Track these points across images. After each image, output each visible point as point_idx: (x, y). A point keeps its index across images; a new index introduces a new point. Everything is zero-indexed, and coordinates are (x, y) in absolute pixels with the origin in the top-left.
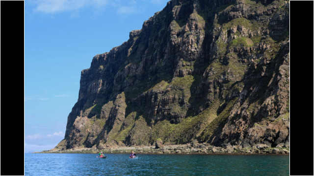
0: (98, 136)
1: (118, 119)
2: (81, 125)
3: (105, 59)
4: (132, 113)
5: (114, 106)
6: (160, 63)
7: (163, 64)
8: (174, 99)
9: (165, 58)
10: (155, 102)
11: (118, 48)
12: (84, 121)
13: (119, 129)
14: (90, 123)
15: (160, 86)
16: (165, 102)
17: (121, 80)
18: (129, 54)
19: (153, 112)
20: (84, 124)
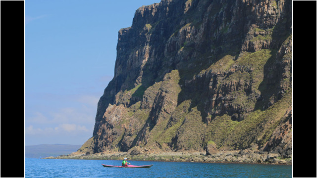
0: (138, 135)
1: (165, 111)
2: (115, 118)
3: (153, 14)
4: (184, 102)
5: (160, 91)
6: (226, 28)
7: (229, 30)
8: (239, 85)
9: (232, 21)
10: (213, 88)
12: (118, 112)
13: (165, 126)
14: (128, 115)
15: (222, 64)
16: (226, 90)
17: (174, 48)
18: (186, 10)
19: (210, 102)
20: (119, 116)
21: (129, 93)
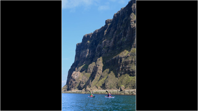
0: (86, 83)
1: (98, 73)
2: (76, 77)
3: (90, 37)
5: (96, 65)
6: (124, 39)
7: (125, 40)
8: (132, 61)
9: (127, 36)
10: (120, 63)
11: (99, 30)
12: (77, 74)
13: (99, 79)
14: (81, 76)
15: (124, 53)
16: (126, 63)
17: (100, 49)
18: (105, 34)
19: (119, 69)
20: (78, 76)
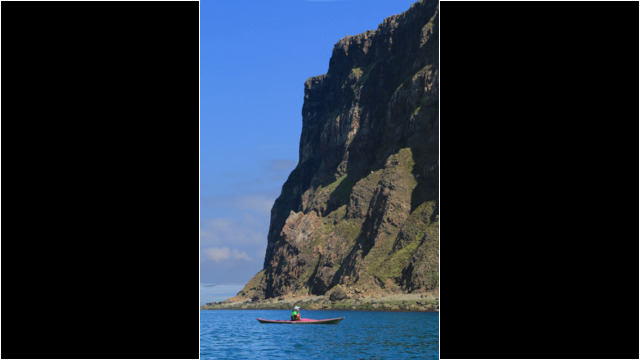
0: (342, 265)
1: (388, 219)
2: (301, 236)
3: (365, 50)
4: (423, 205)
5: (380, 186)
11: (400, 19)
12: (307, 224)
13: (391, 249)
14: (324, 230)
18: (424, 40)
20: (309, 232)
21: (325, 192)
